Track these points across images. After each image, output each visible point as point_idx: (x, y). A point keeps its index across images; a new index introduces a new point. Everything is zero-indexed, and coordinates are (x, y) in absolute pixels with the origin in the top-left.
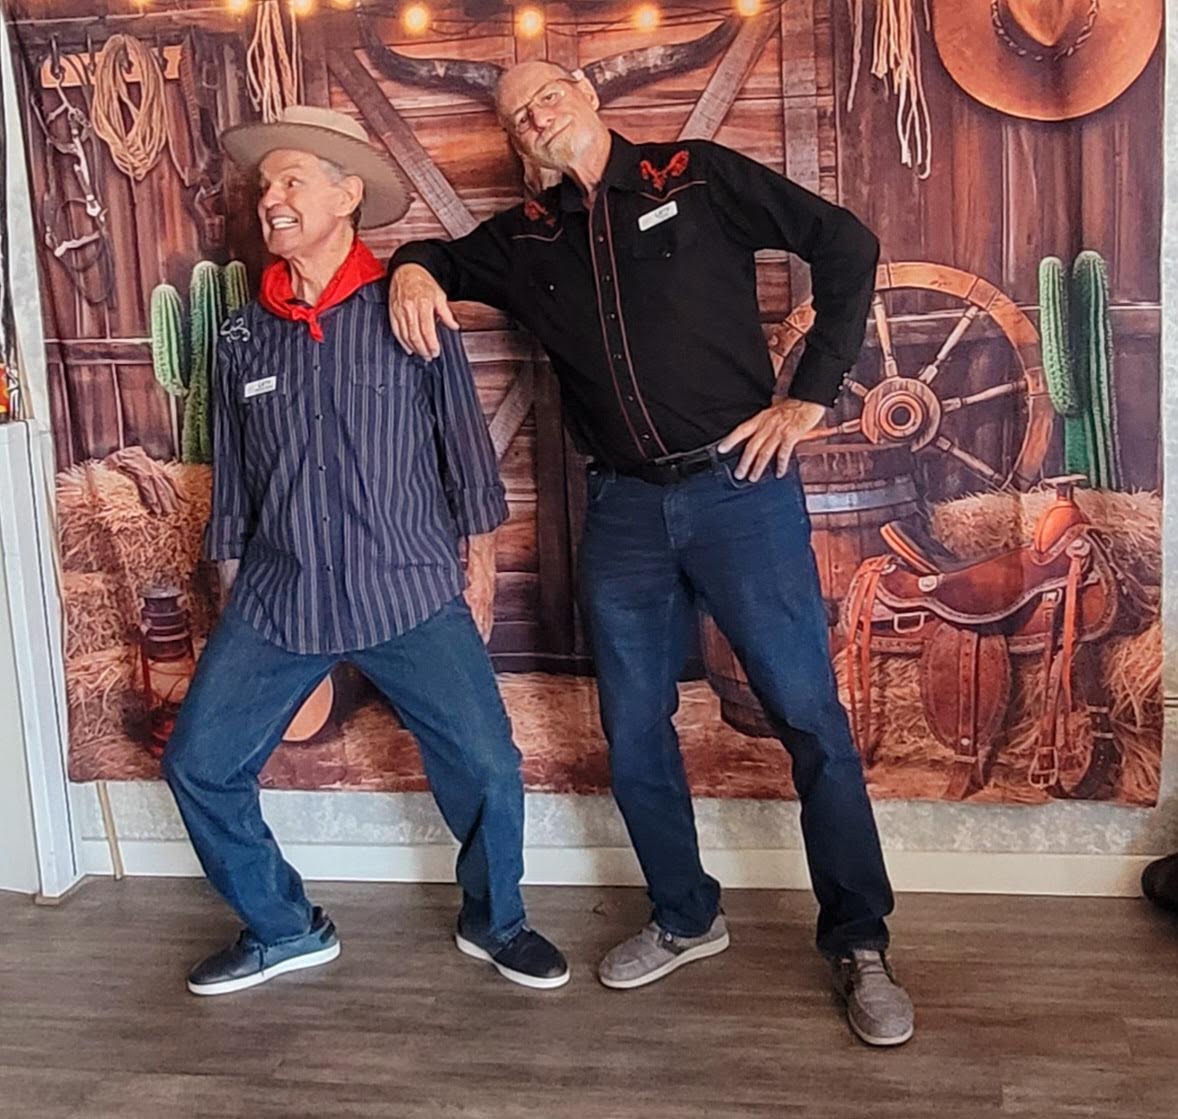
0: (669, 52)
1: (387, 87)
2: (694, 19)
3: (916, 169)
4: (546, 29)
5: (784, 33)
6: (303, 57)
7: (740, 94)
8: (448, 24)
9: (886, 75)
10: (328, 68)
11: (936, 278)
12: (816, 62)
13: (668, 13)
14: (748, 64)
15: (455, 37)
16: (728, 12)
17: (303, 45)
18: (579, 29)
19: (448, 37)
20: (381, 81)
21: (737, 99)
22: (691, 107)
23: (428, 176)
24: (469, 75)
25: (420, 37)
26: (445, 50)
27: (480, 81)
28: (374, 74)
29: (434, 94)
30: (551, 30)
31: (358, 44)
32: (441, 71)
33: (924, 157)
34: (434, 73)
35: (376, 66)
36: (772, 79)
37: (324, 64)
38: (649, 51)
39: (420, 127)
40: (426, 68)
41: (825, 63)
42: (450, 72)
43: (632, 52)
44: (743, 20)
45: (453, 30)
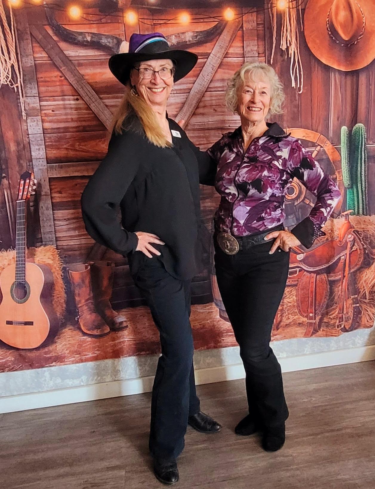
0: (195, 35)
1: (63, 45)
2: (206, 20)
3: (297, 89)
4: (139, 21)
5: (244, 29)
6: (17, 29)
7: (226, 55)
8: (91, 15)
9: (286, 49)
10: (31, 34)
11: (304, 135)
12: (258, 42)
13: (194, 17)
14: (230, 42)
15: (95, 22)
16: (220, 18)
17: (17, 21)
18: (154, 22)
19: (92, 22)
20: (58, 42)
21: (224, 57)
22: (206, 60)
23: (84, 88)
24: (103, 41)
25: (78, 21)
26: (90, 28)
27: (108, 44)
28: (55, 38)
29: (86, 49)
30: (142, 22)
31: (46, 23)
32: (89, 39)
33: (300, 85)
34: (85, 39)
35: (56, 34)
36: (239, 49)
37: (29, 32)
38: (187, 34)
39: (80, 65)
40: (81, 37)
41: (261, 43)
42: (93, 39)
43: (178, 34)
44: (227, 22)
45: (94, 19)
